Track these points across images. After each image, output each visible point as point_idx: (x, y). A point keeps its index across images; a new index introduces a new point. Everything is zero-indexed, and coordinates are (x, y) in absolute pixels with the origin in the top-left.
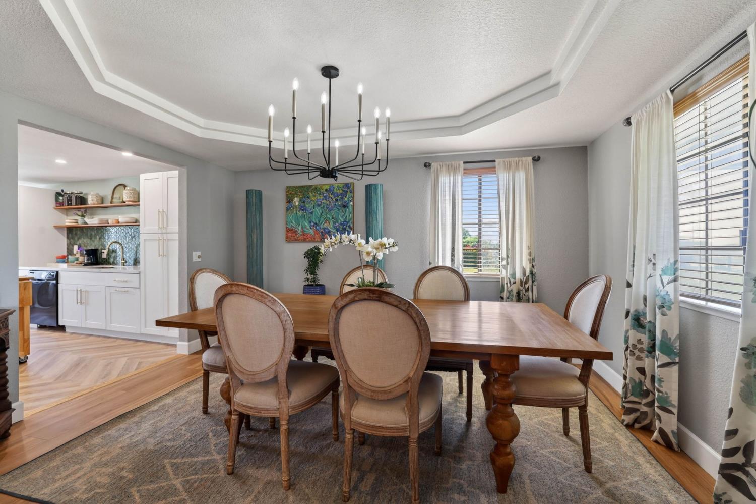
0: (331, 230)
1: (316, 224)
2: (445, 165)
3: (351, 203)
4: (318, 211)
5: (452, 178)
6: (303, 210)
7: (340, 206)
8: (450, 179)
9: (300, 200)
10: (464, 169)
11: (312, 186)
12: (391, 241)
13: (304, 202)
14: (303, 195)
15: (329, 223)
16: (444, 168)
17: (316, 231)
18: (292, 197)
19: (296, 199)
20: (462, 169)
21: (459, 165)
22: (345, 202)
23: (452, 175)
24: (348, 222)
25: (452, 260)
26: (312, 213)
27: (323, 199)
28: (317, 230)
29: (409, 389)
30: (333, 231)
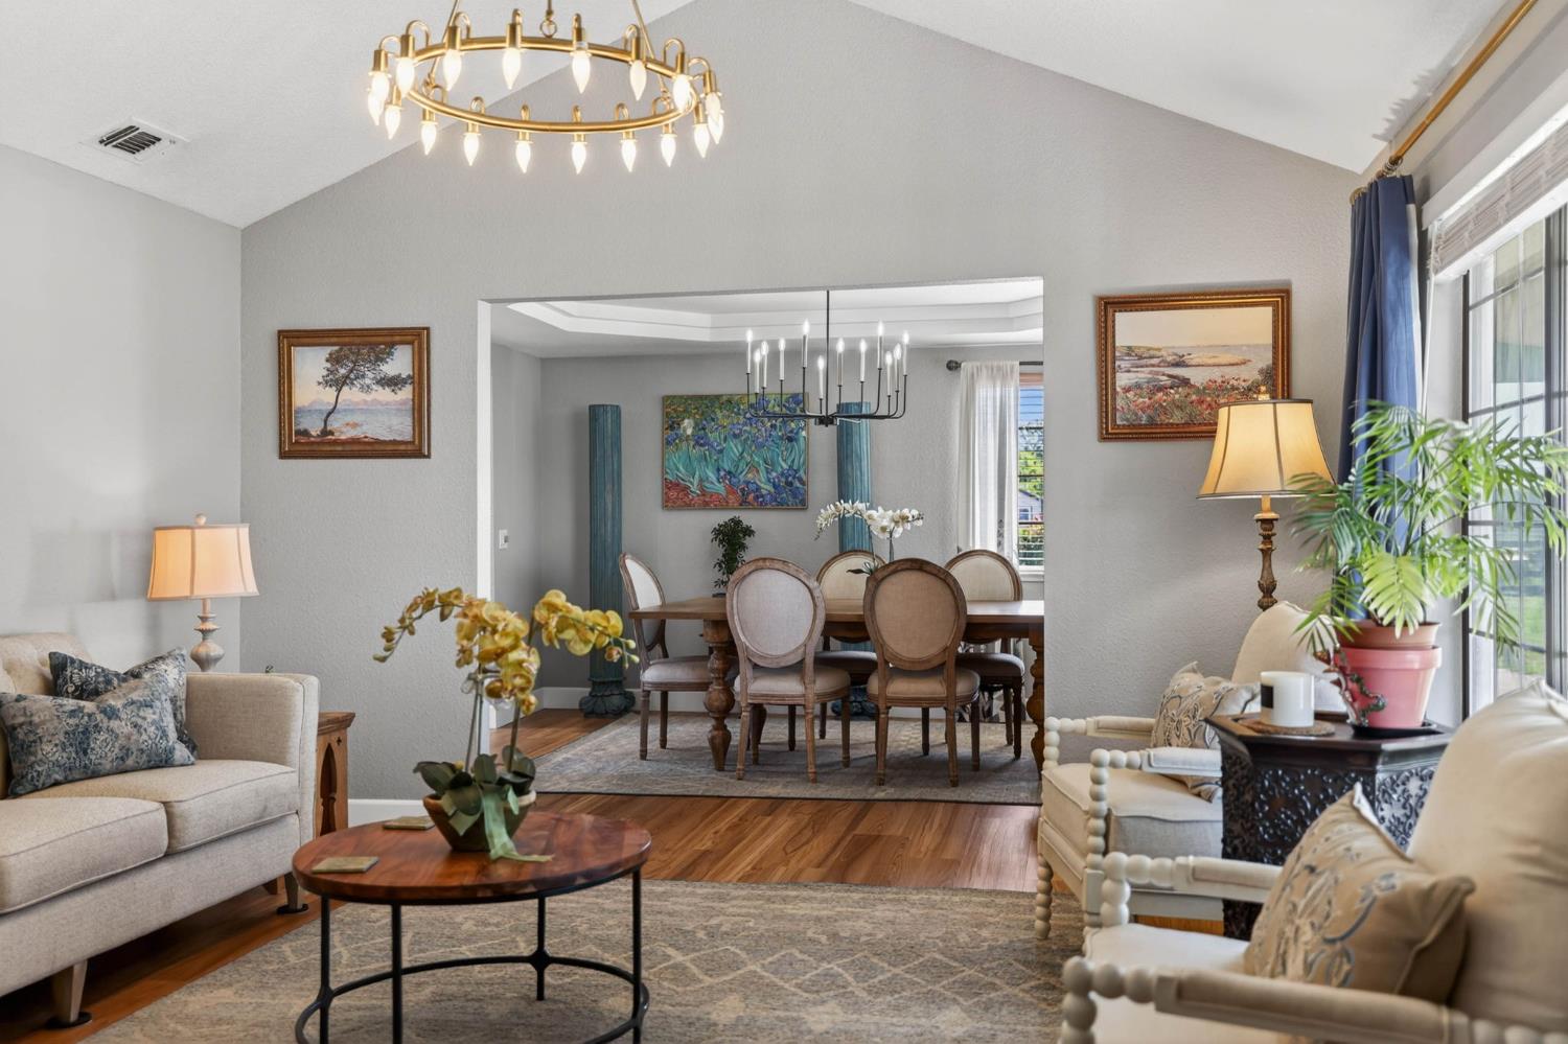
0: (762, 485)
1: (729, 473)
2: (987, 367)
3: (804, 433)
4: (734, 448)
5: (998, 389)
6: (702, 445)
7: (781, 438)
8: (995, 391)
9: (696, 424)
10: (1021, 374)
11: (722, 396)
12: (915, 512)
13: (704, 429)
14: (702, 414)
15: (758, 471)
16: (984, 371)
17: (731, 489)
18: (678, 417)
19: (686, 421)
20: (1017, 376)
21: (1012, 367)
22: (791, 432)
23: (998, 384)
24: (796, 471)
25: (1000, 544)
26: (721, 451)
27: (745, 424)
28: (731, 485)
29: (946, 659)
30: (766, 488)
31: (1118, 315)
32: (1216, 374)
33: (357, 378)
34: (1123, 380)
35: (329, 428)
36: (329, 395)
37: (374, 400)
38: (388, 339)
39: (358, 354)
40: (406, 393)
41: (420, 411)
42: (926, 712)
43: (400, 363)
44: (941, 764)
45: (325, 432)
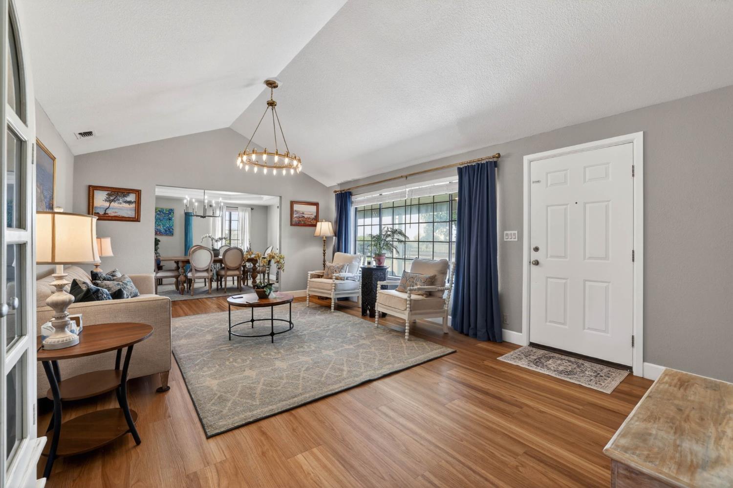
3: (173, 218)
7: (167, 219)
22: (170, 217)
24: (171, 227)
30: (163, 230)
31: (294, 205)
32: (309, 216)
33: (117, 200)
34: (295, 216)
35: (107, 212)
36: (107, 204)
37: (122, 207)
38: (128, 191)
39: (118, 194)
40: (133, 205)
41: (138, 210)
42: (233, 278)
43: (132, 197)
44: (224, 289)
45: (105, 214)
